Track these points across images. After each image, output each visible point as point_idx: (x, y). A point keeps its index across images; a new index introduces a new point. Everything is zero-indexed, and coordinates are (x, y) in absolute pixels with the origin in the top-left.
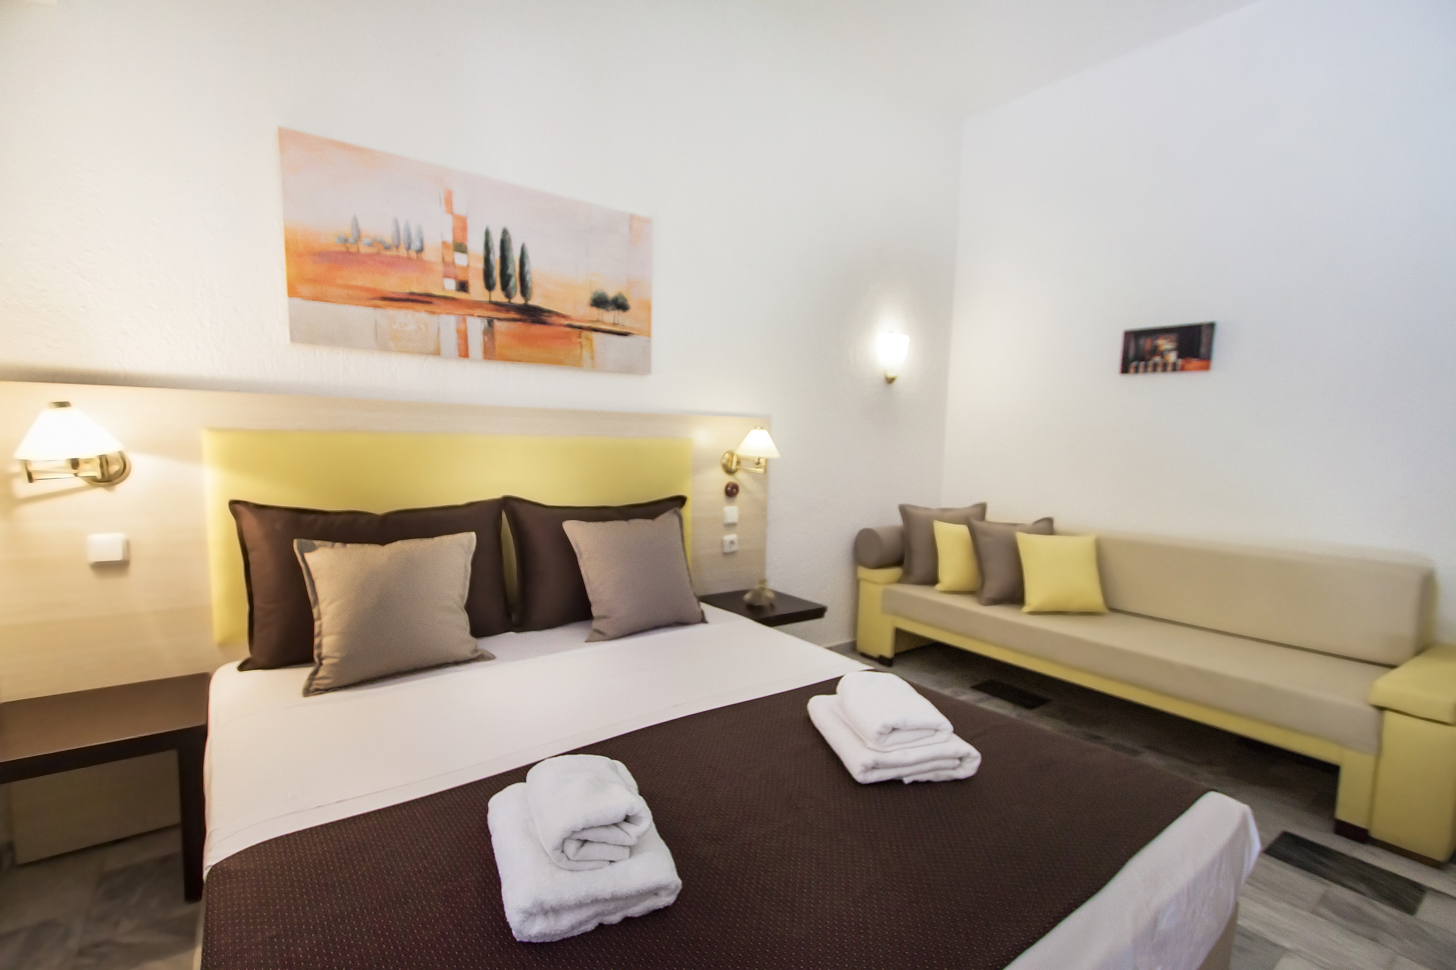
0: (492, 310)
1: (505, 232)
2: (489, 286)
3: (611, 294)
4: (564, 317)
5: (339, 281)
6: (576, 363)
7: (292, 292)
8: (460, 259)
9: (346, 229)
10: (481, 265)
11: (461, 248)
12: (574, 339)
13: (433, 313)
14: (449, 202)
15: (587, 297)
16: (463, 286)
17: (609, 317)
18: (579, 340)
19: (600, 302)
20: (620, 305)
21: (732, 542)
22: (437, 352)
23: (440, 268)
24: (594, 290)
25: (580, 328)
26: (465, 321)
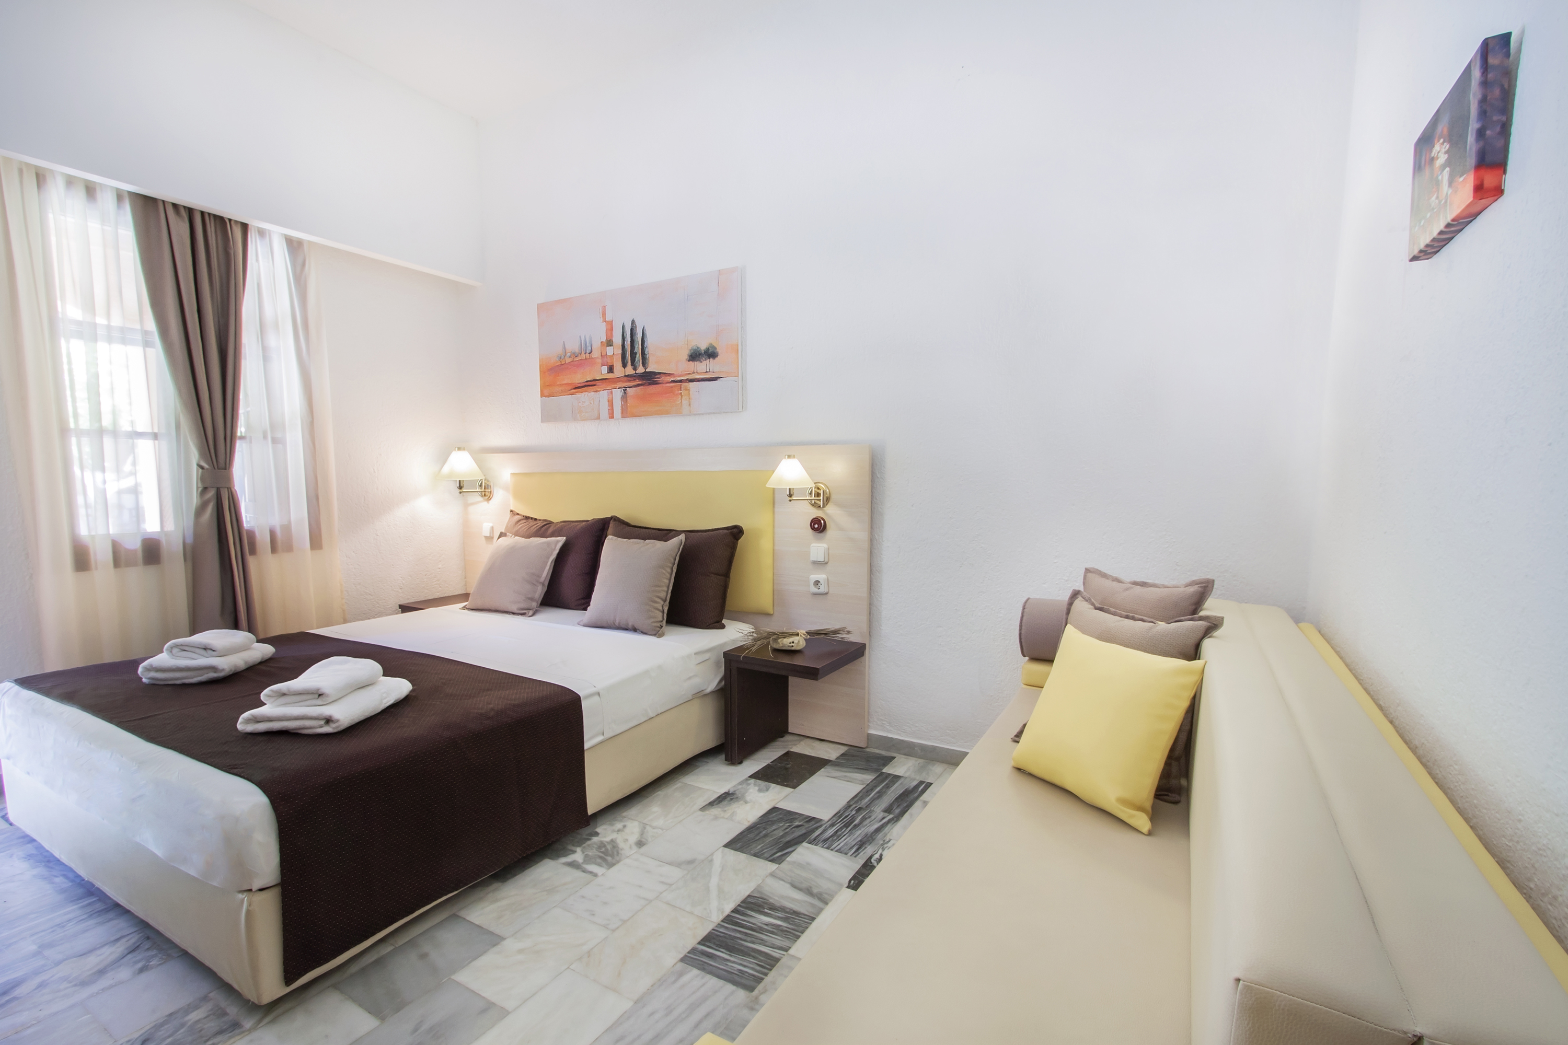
0: (626, 382)
1: (633, 322)
2: (624, 365)
3: (703, 347)
4: (669, 375)
5: (558, 383)
6: (679, 413)
7: (542, 395)
8: (610, 351)
9: (559, 350)
10: (620, 351)
11: (609, 343)
12: (677, 392)
13: (596, 391)
14: (604, 314)
15: (685, 354)
16: (611, 370)
17: (703, 367)
18: (680, 392)
19: (695, 356)
20: (711, 354)
21: (817, 583)
22: (598, 418)
23: (599, 361)
24: (690, 348)
25: (681, 381)
26: (612, 393)
